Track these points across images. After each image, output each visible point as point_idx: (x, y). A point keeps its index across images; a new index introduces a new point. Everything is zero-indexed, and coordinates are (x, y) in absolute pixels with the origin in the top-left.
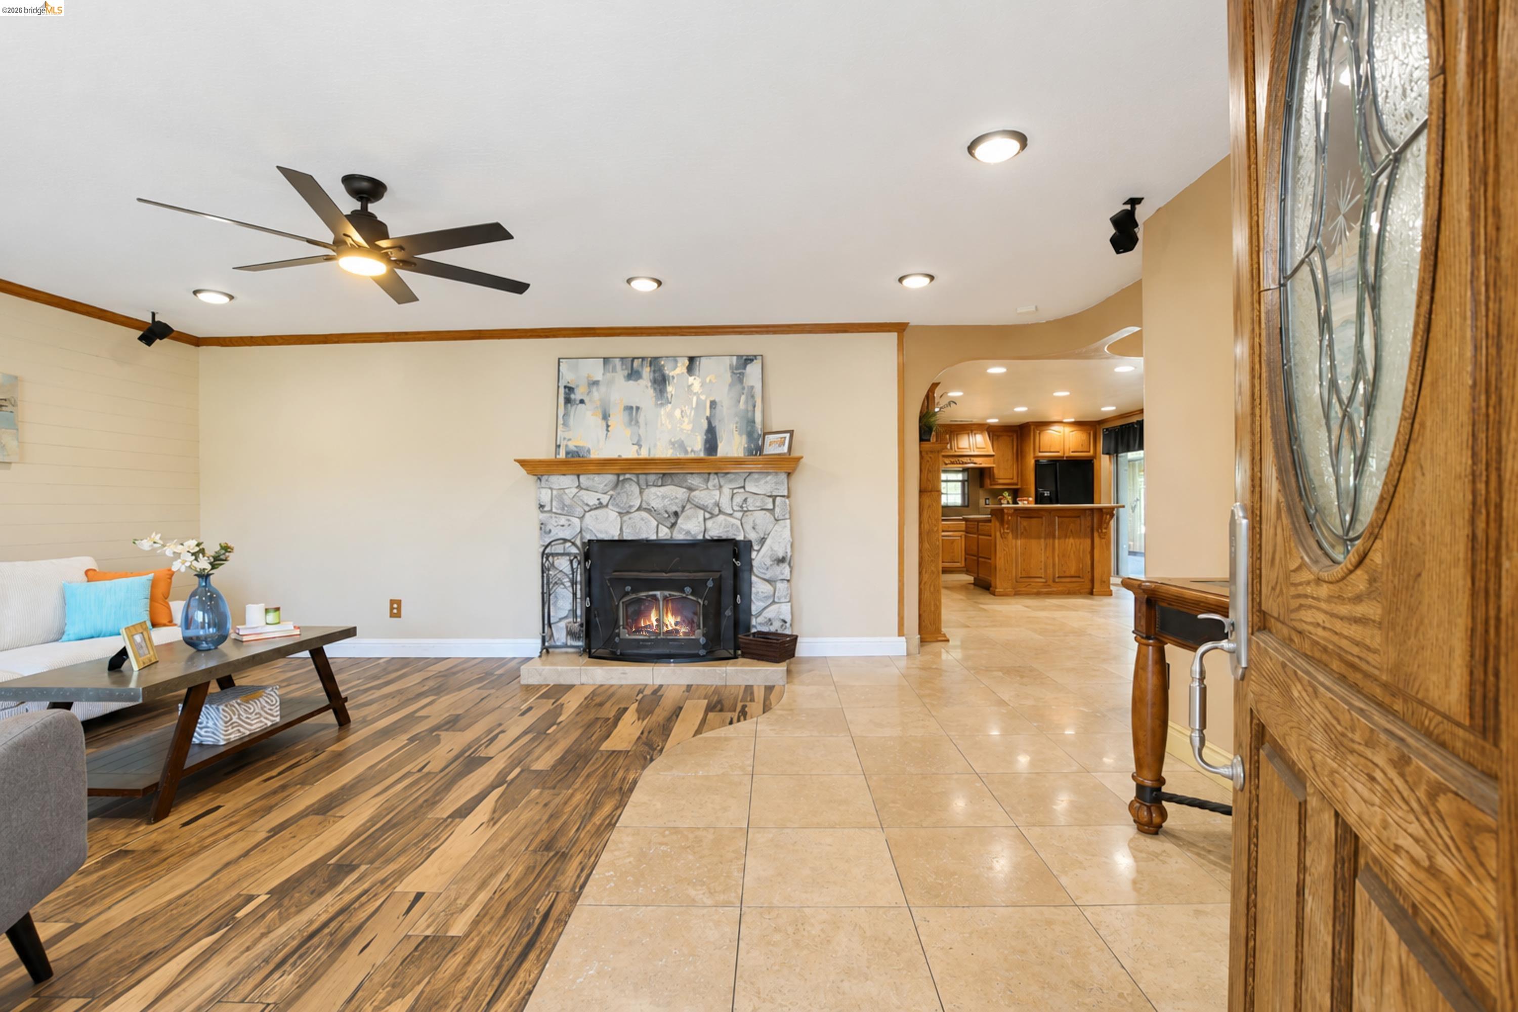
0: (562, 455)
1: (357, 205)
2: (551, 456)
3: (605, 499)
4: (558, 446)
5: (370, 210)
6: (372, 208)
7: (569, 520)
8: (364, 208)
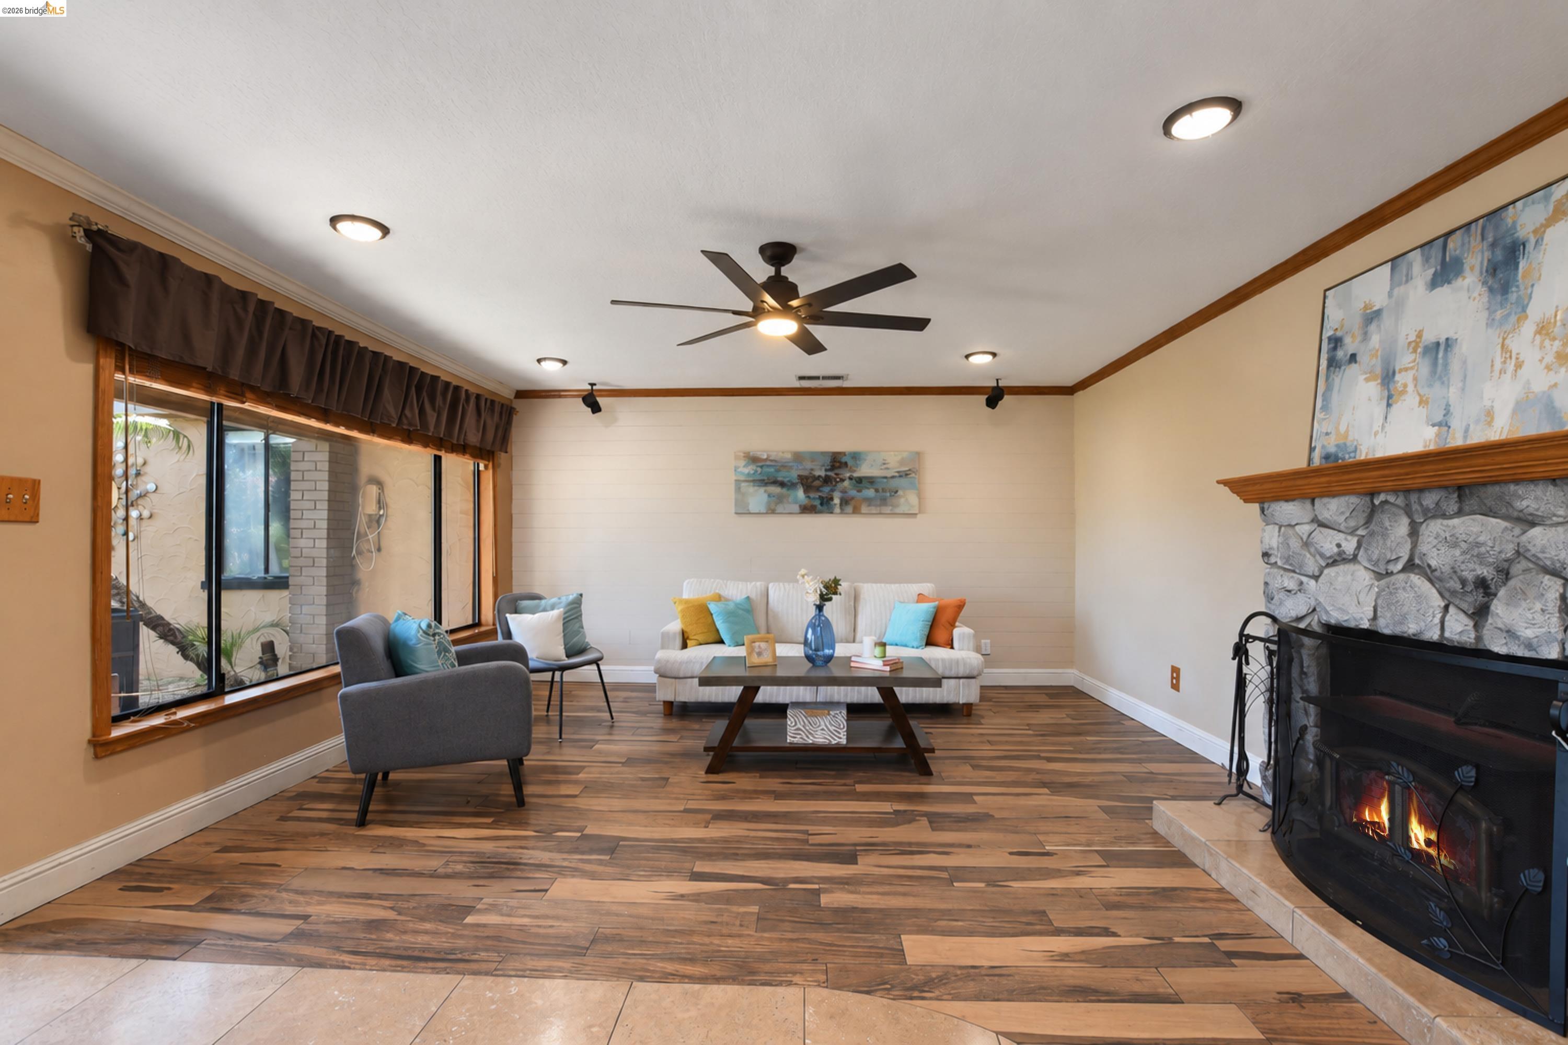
0: (1317, 462)
1: (770, 271)
2: (1302, 464)
3: (1350, 545)
4: (1312, 449)
5: (783, 274)
6: (785, 271)
7: (1301, 583)
8: (778, 272)
